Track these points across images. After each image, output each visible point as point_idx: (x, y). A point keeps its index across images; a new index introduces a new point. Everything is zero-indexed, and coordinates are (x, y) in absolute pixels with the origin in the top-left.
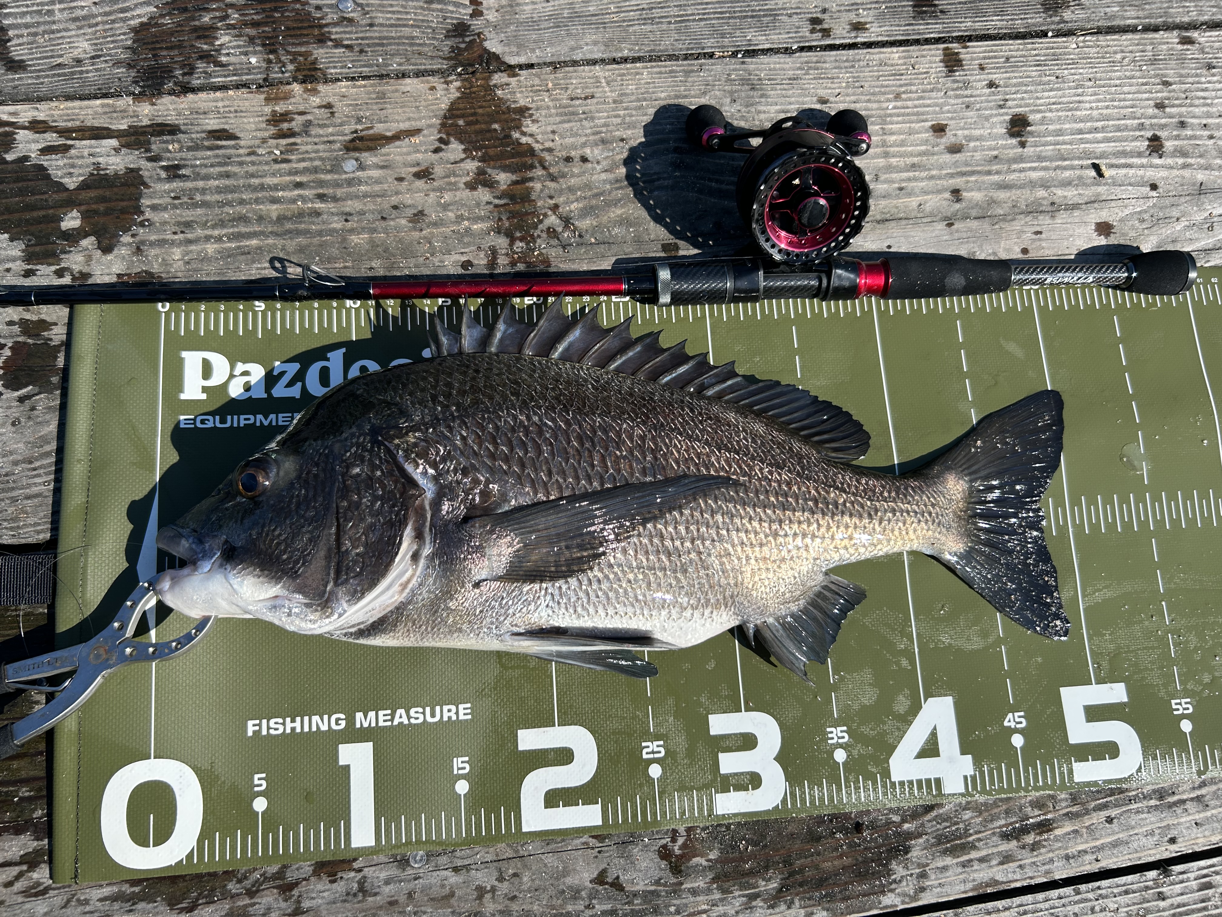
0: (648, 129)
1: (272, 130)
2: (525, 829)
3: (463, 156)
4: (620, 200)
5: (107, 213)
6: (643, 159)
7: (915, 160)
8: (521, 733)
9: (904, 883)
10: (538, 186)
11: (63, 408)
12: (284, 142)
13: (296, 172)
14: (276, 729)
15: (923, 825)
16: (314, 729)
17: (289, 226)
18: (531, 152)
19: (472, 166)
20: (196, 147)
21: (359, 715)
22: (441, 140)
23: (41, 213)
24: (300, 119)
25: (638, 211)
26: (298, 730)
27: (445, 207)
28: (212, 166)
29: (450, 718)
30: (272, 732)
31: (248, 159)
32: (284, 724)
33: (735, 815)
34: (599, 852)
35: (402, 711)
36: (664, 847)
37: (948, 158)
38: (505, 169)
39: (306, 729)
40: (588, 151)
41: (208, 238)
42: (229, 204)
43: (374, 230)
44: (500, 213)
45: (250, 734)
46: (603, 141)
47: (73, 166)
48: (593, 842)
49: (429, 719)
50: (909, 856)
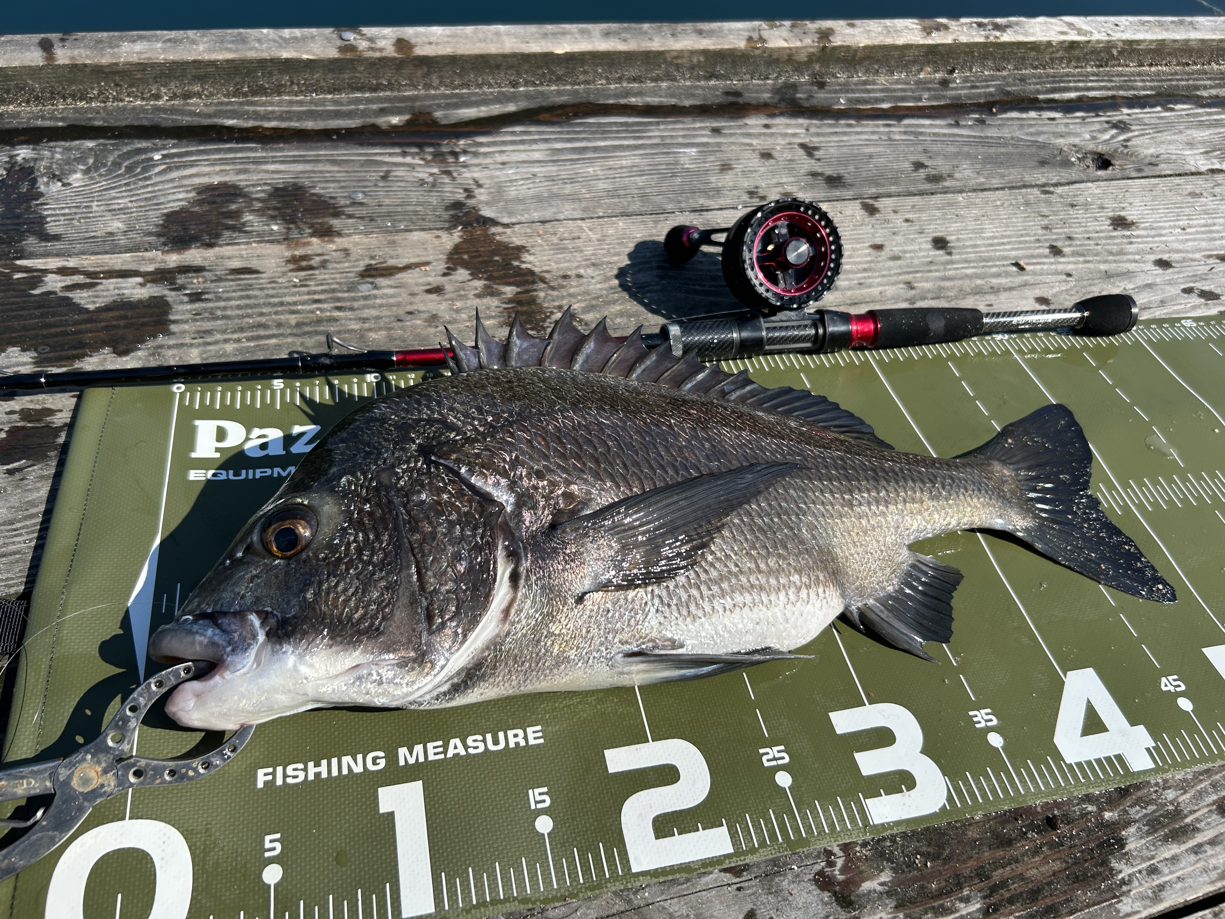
0: (630, 256)
1: (291, 266)
2: (635, 869)
3: (470, 278)
4: (617, 300)
5: (127, 327)
6: (632, 274)
7: (865, 266)
8: (608, 753)
9: (1136, 883)
10: (542, 294)
11: (58, 476)
12: (303, 274)
13: (315, 293)
14: (296, 777)
15: (1125, 812)
16: (345, 771)
17: (307, 329)
18: (531, 273)
19: (479, 284)
20: (220, 279)
21: (403, 751)
22: (448, 268)
23: (59, 330)
24: (318, 259)
25: (634, 307)
26: (324, 775)
27: (458, 311)
28: (234, 291)
29: (517, 744)
30: (290, 780)
31: (269, 286)
32: (305, 770)
33: (898, 823)
34: (739, 889)
35: (457, 741)
36: (821, 873)
37: (891, 263)
38: (509, 284)
39: (335, 773)
40: (582, 271)
41: (226, 341)
42: (249, 316)
43: (391, 329)
44: (509, 313)
45: (260, 785)
46: (594, 265)
47: (97, 297)
48: (727, 878)
49: (492, 747)
50: (1127, 848)
